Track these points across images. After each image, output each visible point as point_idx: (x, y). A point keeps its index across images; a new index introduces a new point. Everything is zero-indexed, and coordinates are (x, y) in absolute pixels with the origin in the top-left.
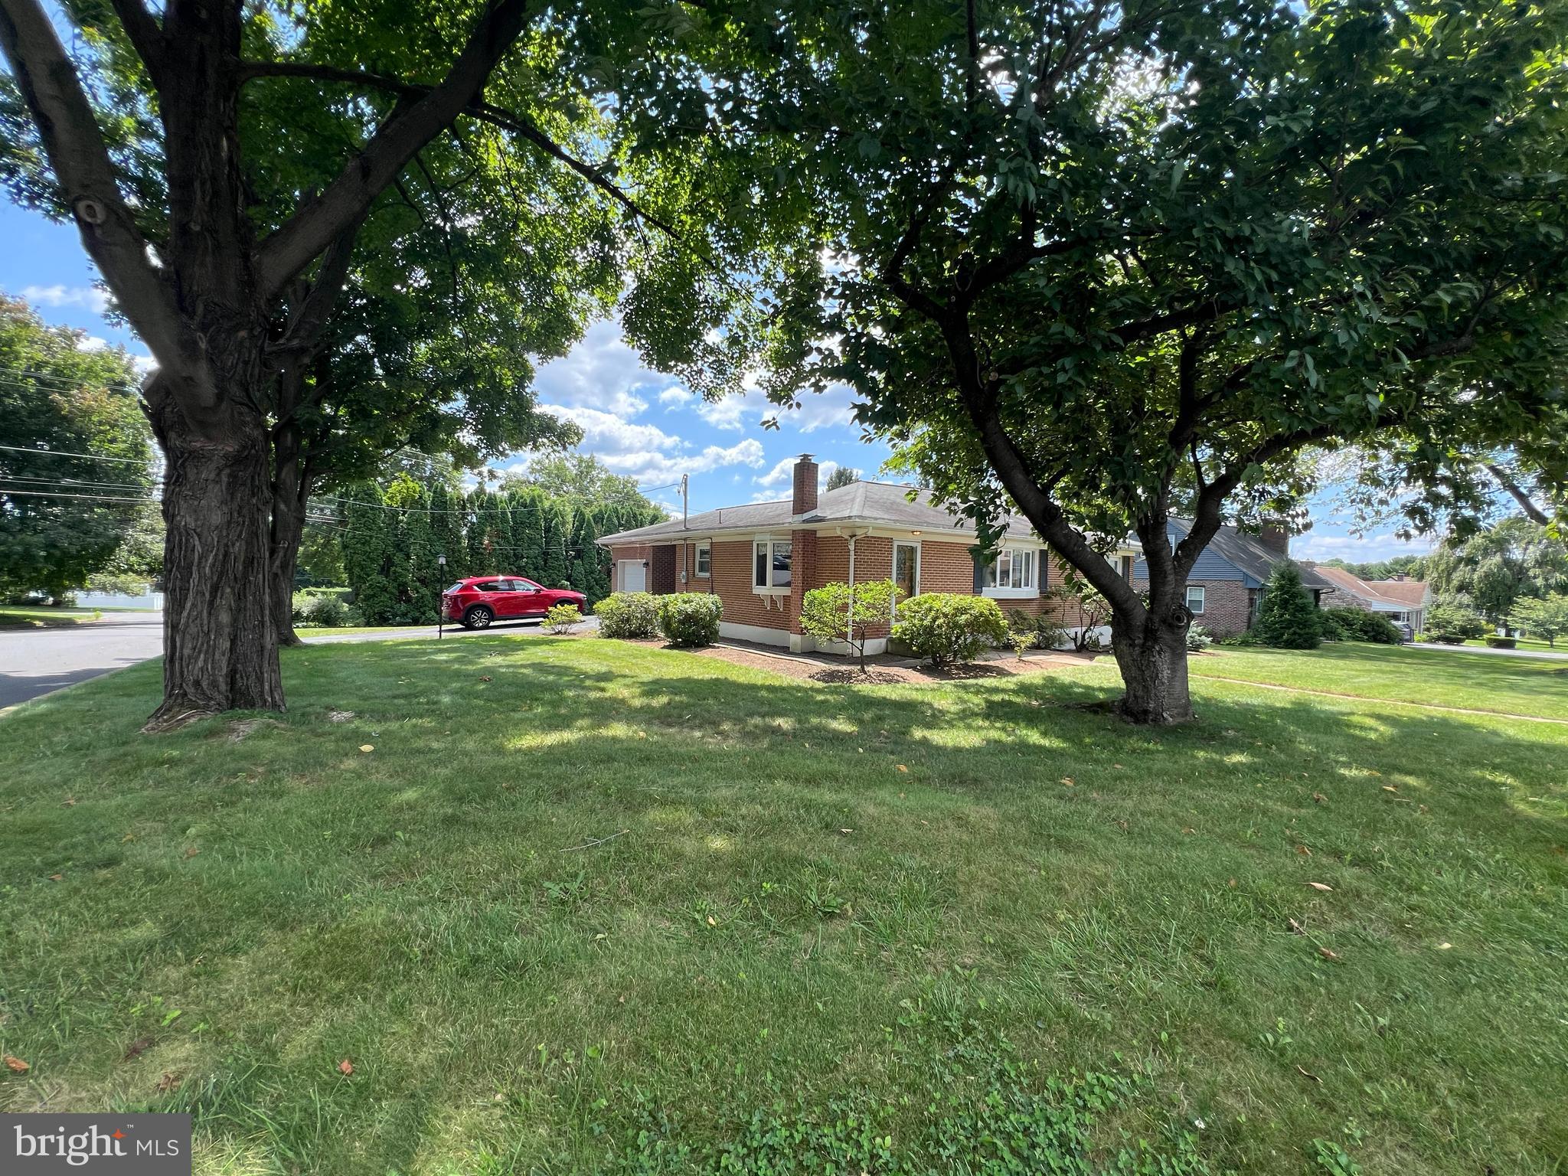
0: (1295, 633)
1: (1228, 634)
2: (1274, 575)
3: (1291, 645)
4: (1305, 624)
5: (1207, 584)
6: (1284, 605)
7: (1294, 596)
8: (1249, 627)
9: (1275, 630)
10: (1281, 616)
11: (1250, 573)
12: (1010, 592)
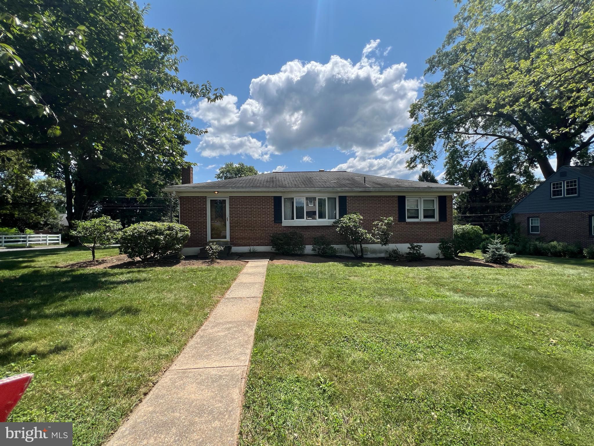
12: (305, 222)
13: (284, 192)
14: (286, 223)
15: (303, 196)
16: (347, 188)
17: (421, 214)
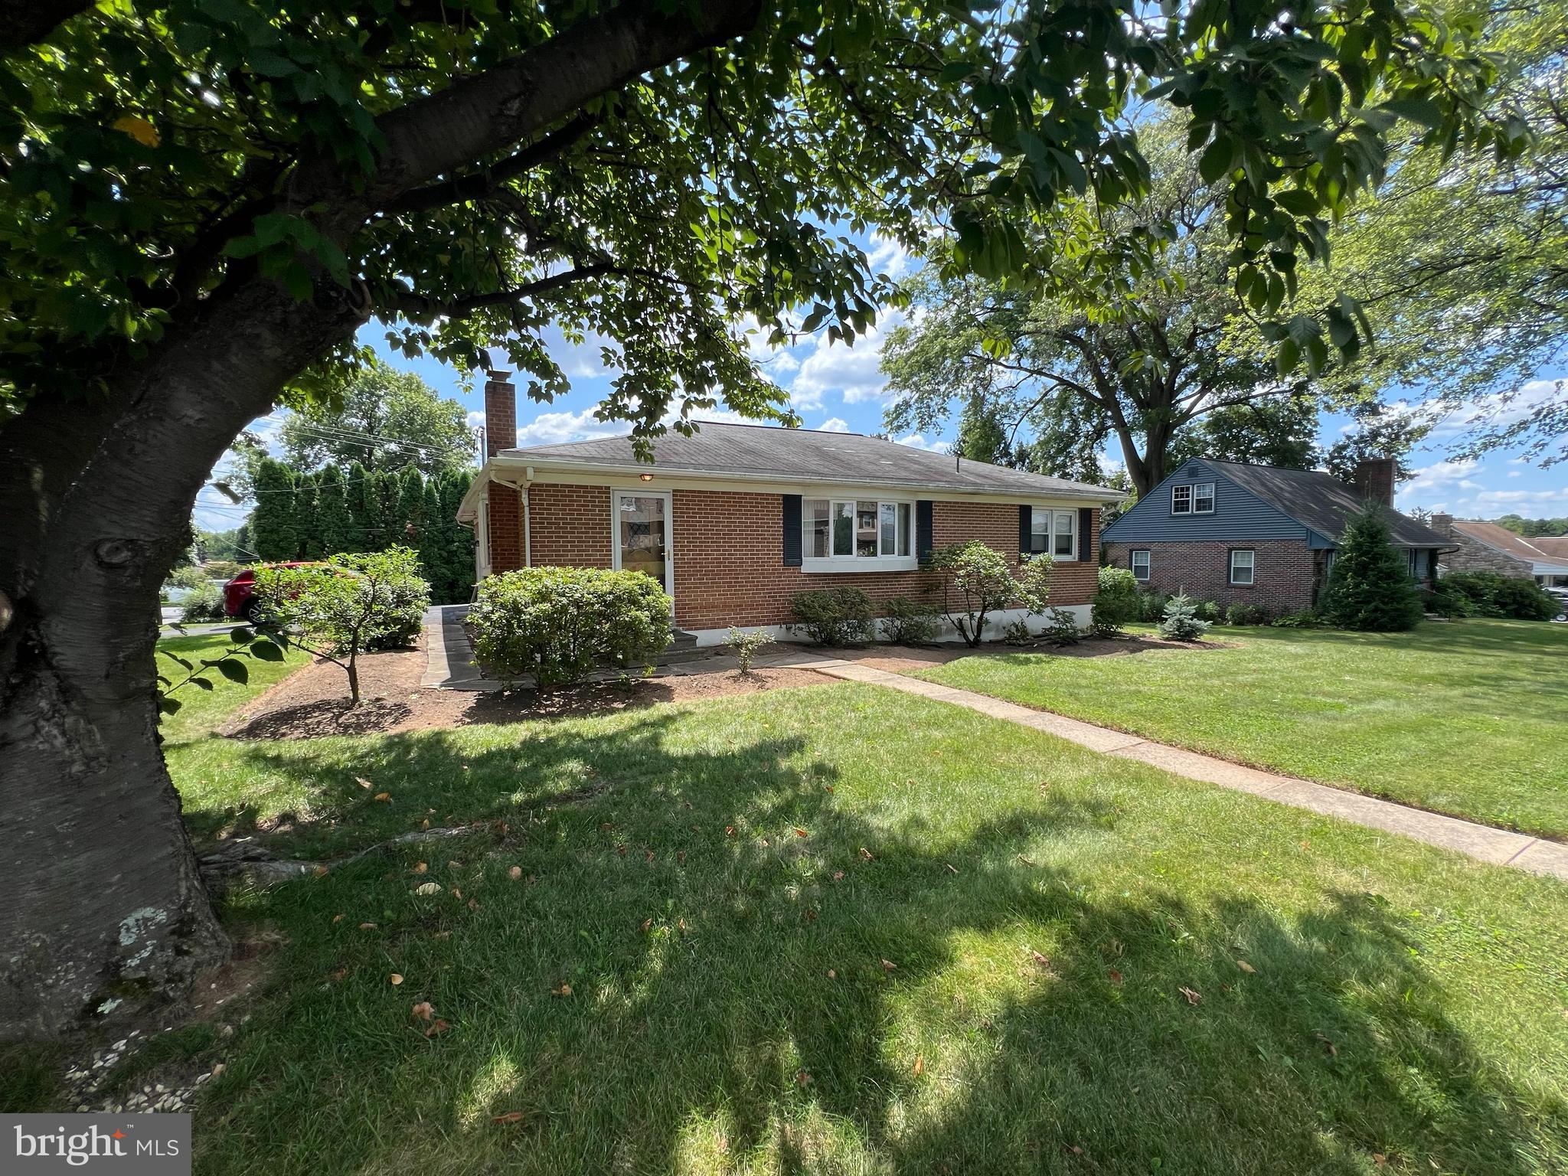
0: (1376, 609)
1: (1285, 612)
2: (1349, 529)
3: (1370, 625)
4: (1393, 597)
5: (1257, 545)
6: (1362, 571)
7: (1376, 558)
8: (1314, 603)
9: (1348, 605)
10: (1357, 586)
11: (1316, 529)
12: (855, 563)
13: (809, 485)
14: (811, 564)
15: (852, 498)
16: (942, 484)
17: (1052, 544)
